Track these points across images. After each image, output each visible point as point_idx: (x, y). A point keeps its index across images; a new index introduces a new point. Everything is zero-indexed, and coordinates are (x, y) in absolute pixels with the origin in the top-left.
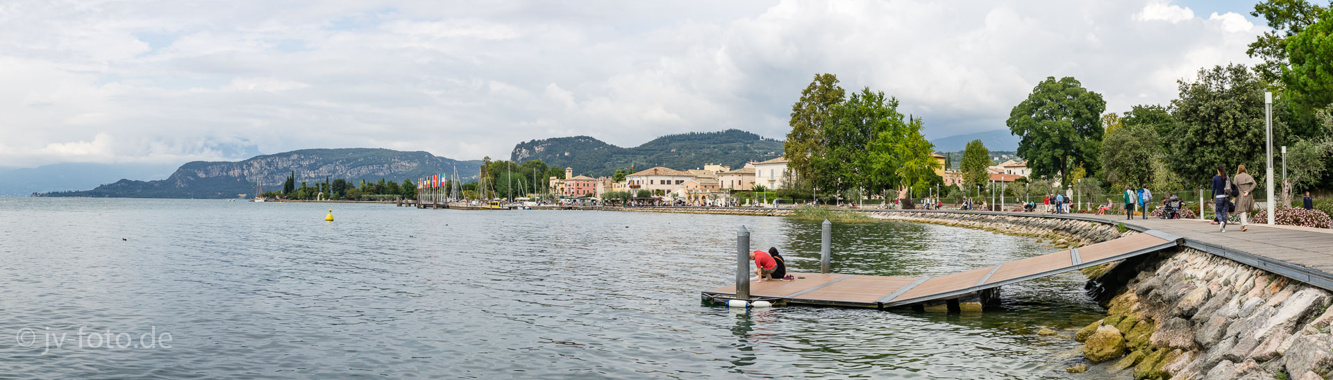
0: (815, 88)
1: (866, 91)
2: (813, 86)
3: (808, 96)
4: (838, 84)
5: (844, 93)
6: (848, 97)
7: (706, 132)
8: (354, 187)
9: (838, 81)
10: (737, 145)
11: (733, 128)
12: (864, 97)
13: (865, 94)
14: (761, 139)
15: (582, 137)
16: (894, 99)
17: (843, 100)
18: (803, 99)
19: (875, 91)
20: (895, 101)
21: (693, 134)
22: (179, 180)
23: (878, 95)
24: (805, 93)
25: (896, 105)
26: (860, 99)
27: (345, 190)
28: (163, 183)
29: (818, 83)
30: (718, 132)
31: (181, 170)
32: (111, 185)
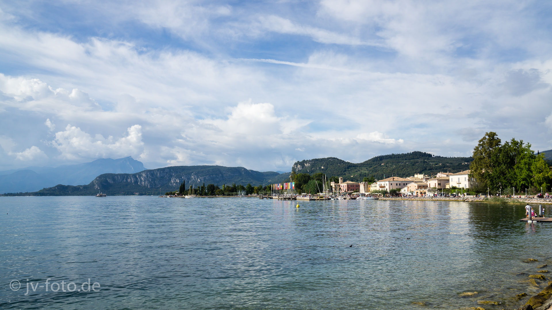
0: (486, 139)
1: (513, 140)
2: (484, 138)
3: (481, 143)
4: (497, 137)
5: (501, 141)
6: (503, 143)
7: (401, 153)
8: (219, 188)
9: (497, 135)
10: (419, 160)
11: (416, 151)
12: (512, 143)
13: (512, 142)
14: (433, 156)
15: (331, 158)
16: (529, 143)
17: (500, 145)
18: (479, 145)
19: (518, 140)
20: (529, 145)
21: (393, 155)
22: (96, 185)
23: (519, 142)
24: (480, 141)
25: (530, 146)
26: (510, 144)
27: (215, 190)
28: (85, 187)
29: (487, 137)
30: (408, 153)
31: (98, 179)
32: (51, 188)
